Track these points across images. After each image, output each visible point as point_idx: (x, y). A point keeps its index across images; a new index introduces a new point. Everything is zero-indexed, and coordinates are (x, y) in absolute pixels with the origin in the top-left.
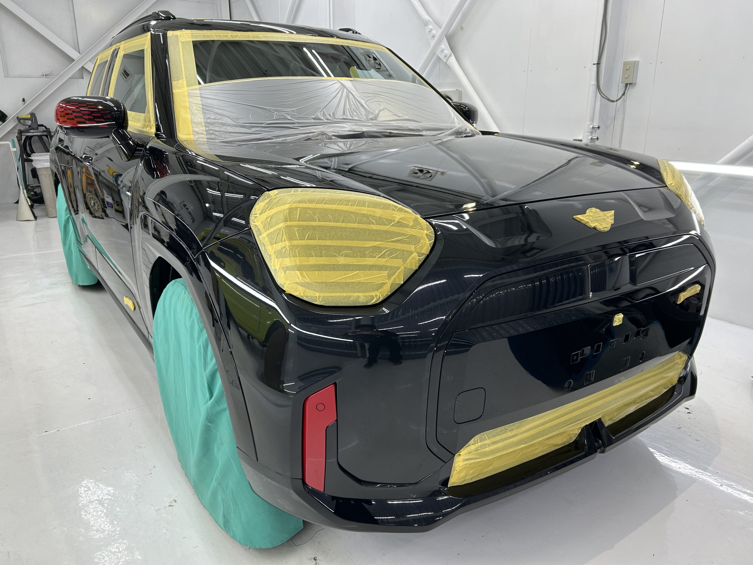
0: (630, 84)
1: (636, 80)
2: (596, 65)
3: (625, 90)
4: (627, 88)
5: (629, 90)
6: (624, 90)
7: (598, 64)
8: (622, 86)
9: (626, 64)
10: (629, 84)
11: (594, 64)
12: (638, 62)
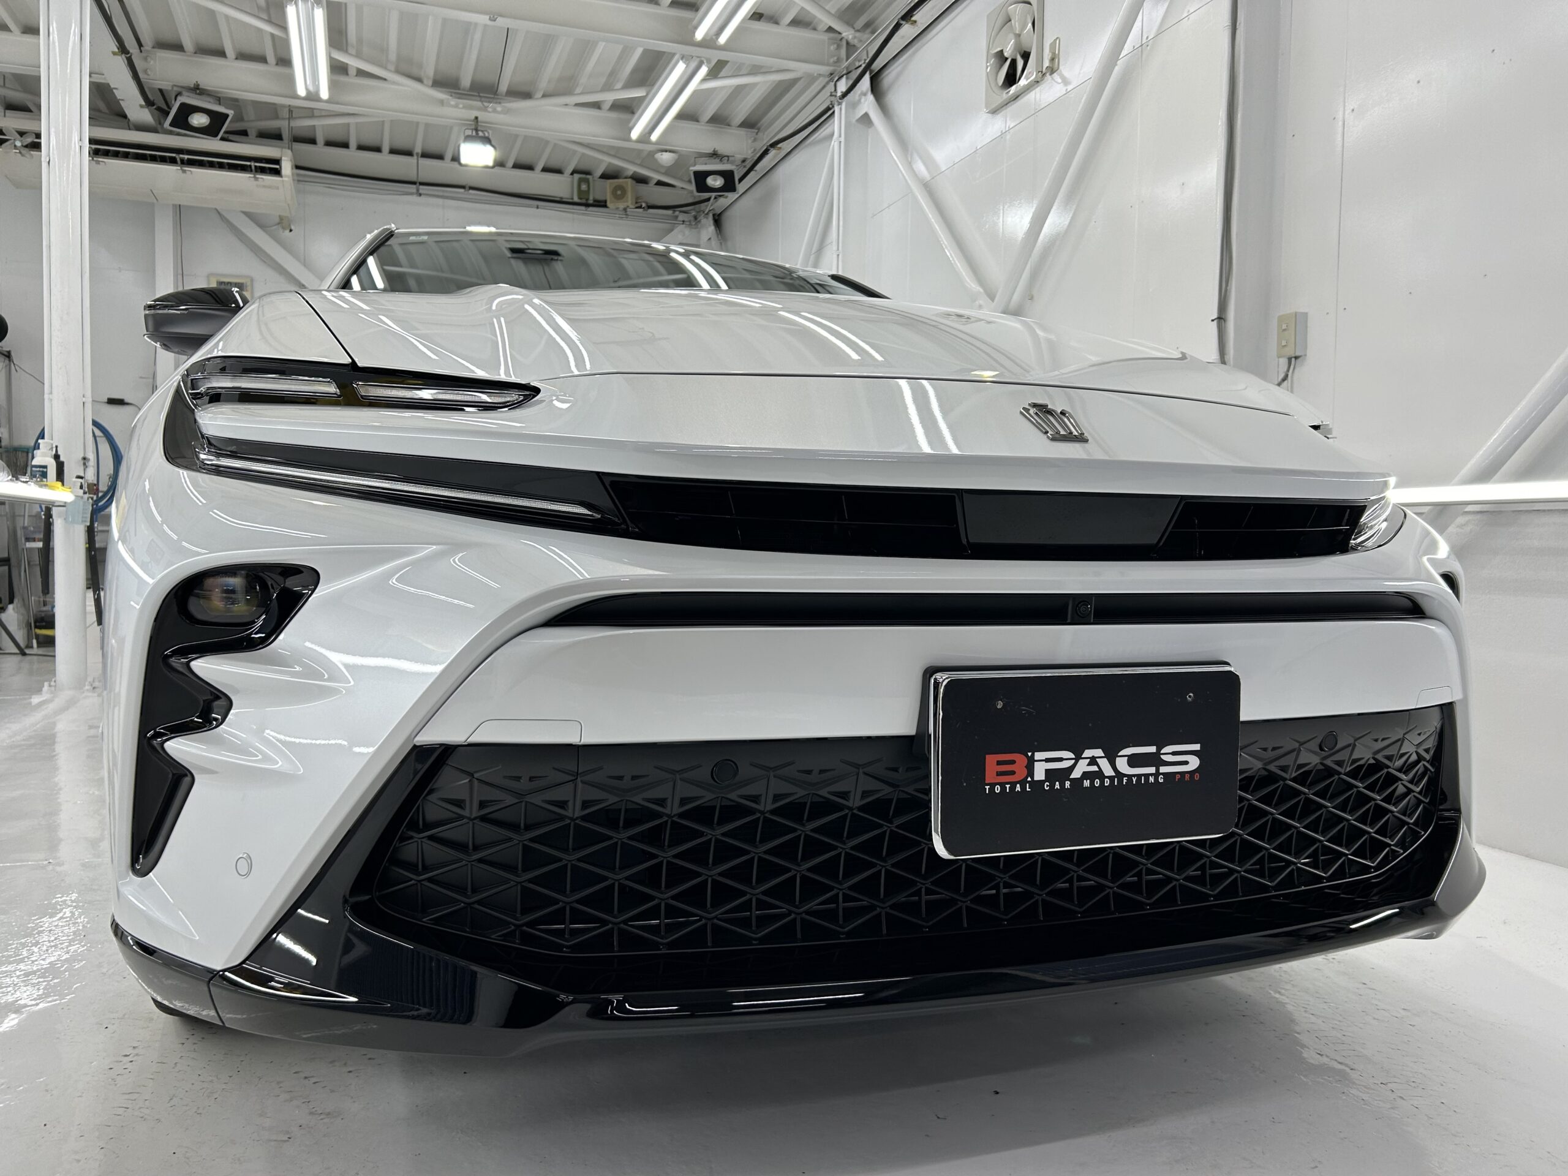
0: (1296, 358)
1: (1306, 348)
2: (1215, 322)
3: (1288, 370)
4: (1292, 367)
5: (1296, 371)
6: (1286, 370)
7: (1221, 319)
8: (1284, 362)
9: (1281, 319)
10: (1293, 359)
11: (1213, 320)
12: (1306, 315)
